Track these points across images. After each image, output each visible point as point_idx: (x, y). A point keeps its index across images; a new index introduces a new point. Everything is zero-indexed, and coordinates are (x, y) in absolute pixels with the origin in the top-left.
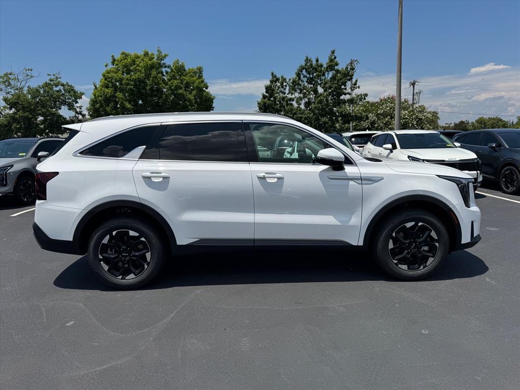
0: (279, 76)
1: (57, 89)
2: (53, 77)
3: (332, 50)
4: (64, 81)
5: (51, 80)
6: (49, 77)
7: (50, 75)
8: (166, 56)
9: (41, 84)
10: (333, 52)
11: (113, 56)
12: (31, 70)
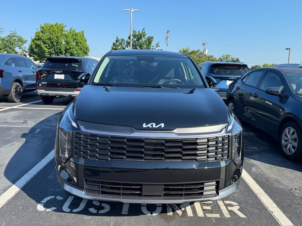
0: (120, 38)
1: (14, 38)
2: (12, 33)
3: (143, 28)
4: (17, 35)
5: (11, 34)
6: (10, 33)
7: (11, 32)
8: (65, 26)
9: (6, 36)
10: (144, 29)
11: (41, 25)
12: (2, 29)
